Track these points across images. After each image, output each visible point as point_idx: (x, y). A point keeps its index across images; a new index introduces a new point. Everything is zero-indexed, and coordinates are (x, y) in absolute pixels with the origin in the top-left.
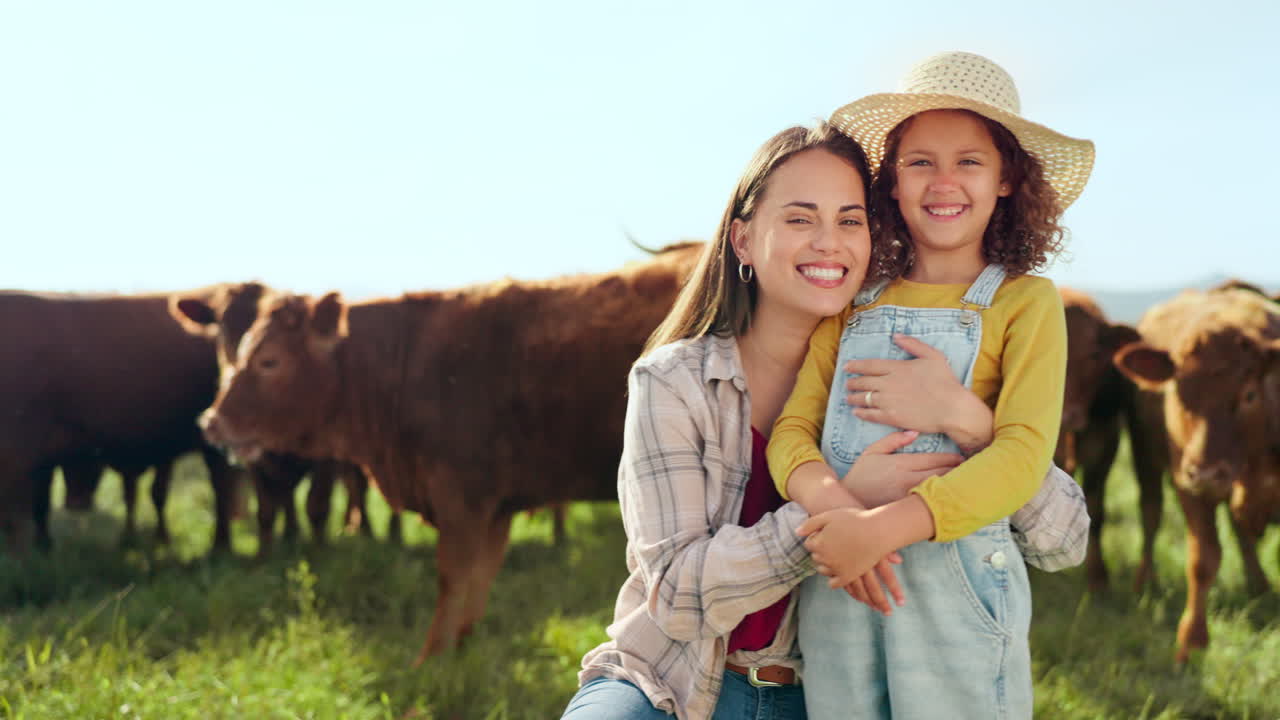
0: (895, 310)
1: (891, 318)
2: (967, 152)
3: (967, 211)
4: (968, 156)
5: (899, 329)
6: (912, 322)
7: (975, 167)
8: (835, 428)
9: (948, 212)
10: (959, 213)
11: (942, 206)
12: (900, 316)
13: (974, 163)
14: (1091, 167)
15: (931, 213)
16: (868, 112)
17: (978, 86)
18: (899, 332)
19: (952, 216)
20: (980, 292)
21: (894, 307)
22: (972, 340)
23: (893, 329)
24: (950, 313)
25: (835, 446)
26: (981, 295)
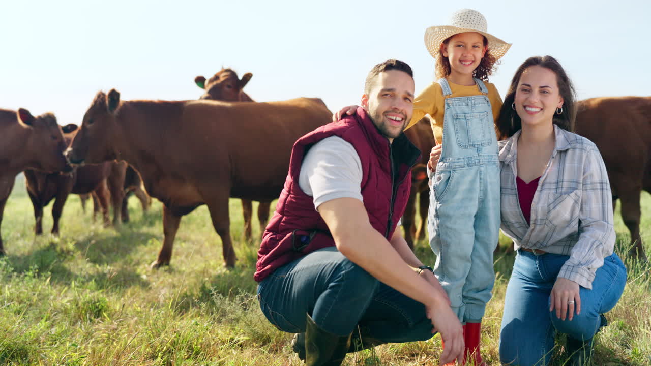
3: (473, 63)
4: (476, 45)
7: (477, 48)
10: (470, 63)
11: (466, 61)
15: (462, 64)
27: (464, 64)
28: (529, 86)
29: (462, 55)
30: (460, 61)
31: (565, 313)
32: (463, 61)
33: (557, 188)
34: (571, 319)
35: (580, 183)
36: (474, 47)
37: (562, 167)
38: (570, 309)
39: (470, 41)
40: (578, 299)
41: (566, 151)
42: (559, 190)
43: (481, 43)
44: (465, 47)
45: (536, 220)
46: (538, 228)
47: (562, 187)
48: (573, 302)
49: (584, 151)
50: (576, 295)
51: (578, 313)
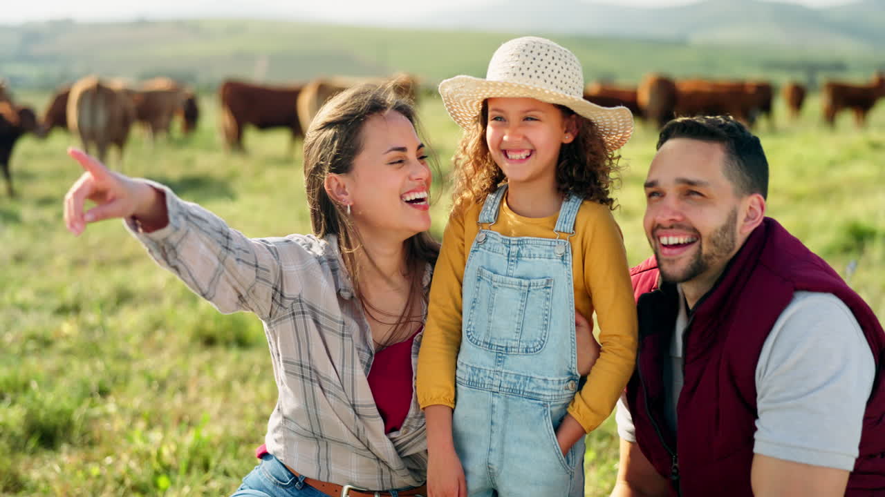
0: (510, 241)
1: (507, 246)
4: (529, 114)
5: (513, 254)
6: (523, 247)
8: (469, 320)
10: (527, 157)
12: (514, 245)
13: (532, 119)
17: (539, 73)
18: (513, 256)
20: (565, 222)
21: (508, 238)
22: (566, 264)
23: (509, 254)
24: (549, 243)
25: (469, 334)
26: (566, 226)
28: (403, 149)
43: (543, 111)
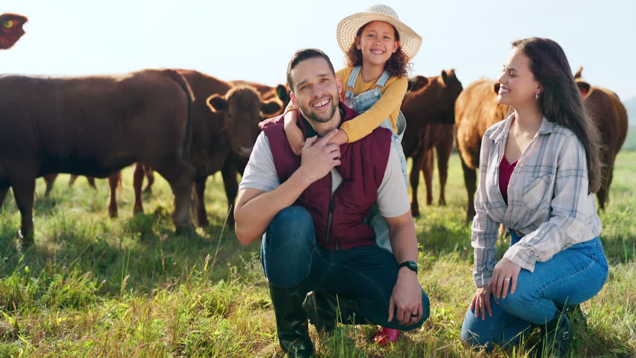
2: (386, 33)
3: (384, 54)
7: (388, 39)
9: (379, 52)
11: (376, 50)
14: (420, 46)
15: (373, 53)
16: (355, 19)
19: (379, 54)
27: (375, 53)
29: (373, 44)
30: (371, 50)
31: (499, 290)
32: (374, 50)
33: (534, 172)
34: (504, 297)
35: (554, 168)
36: (385, 37)
37: (542, 150)
38: (504, 287)
39: (381, 30)
40: (515, 279)
41: (549, 134)
42: (536, 175)
43: (391, 35)
44: (376, 37)
45: (513, 201)
46: (515, 209)
47: (539, 171)
48: (508, 280)
49: (563, 135)
50: (513, 274)
51: (512, 292)
